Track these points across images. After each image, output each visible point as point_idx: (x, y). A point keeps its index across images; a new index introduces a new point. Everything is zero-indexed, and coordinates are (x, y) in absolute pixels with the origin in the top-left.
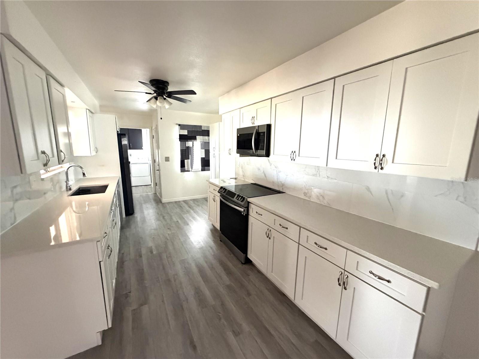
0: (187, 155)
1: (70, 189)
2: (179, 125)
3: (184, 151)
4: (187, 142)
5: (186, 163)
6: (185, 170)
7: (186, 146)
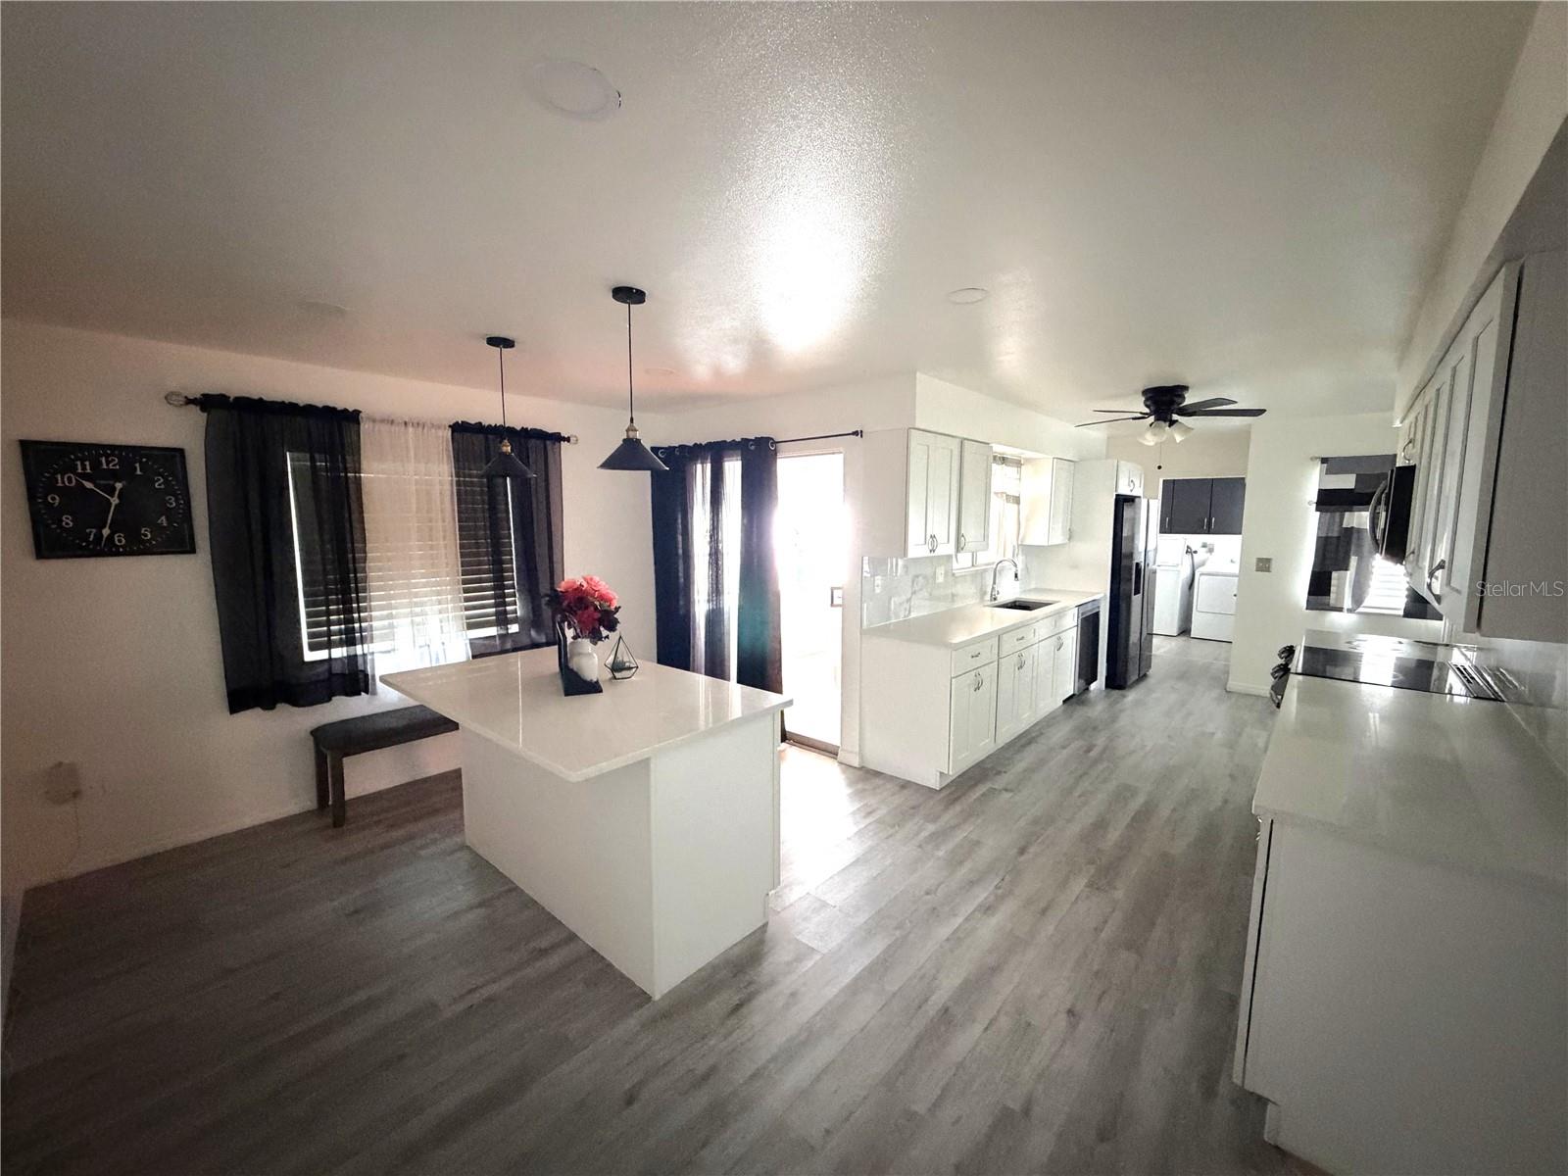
0: (1341, 554)
1: (995, 599)
2: (1324, 460)
3: (1335, 541)
4: (1347, 514)
5: (1333, 582)
6: (1328, 605)
7: (1344, 526)
